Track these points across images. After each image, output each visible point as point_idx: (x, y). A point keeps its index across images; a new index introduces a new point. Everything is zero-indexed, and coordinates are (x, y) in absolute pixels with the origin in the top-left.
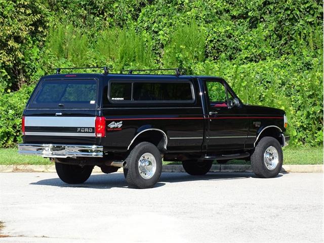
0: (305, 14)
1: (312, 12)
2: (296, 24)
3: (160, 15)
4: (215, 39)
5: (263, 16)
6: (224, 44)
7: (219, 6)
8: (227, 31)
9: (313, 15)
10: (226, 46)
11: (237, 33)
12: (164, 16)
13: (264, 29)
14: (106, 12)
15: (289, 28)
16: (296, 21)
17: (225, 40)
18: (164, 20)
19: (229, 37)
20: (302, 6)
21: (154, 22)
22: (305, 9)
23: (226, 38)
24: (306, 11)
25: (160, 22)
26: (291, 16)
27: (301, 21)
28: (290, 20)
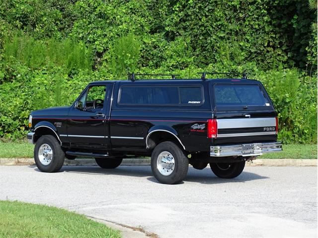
0: (217, 31)
1: (222, 29)
2: (209, 38)
3: (94, 28)
4: (144, 49)
5: (178, 31)
6: (151, 53)
7: (142, 21)
8: (154, 42)
9: (224, 31)
10: (152, 55)
11: (162, 45)
12: (97, 28)
13: (182, 42)
14: (37, 24)
15: (202, 41)
16: (209, 35)
17: (152, 50)
18: (99, 32)
19: (155, 47)
20: (215, 24)
21: (89, 33)
22: (217, 26)
23: (153, 49)
24: (218, 27)
25: (94, 34)
26: (205, 31)
27: (214, 36)
28: (203, 35)
